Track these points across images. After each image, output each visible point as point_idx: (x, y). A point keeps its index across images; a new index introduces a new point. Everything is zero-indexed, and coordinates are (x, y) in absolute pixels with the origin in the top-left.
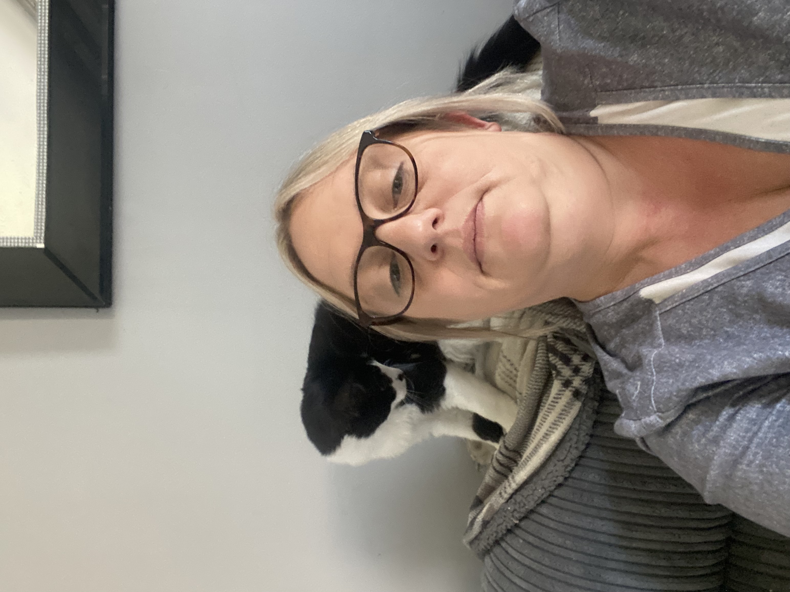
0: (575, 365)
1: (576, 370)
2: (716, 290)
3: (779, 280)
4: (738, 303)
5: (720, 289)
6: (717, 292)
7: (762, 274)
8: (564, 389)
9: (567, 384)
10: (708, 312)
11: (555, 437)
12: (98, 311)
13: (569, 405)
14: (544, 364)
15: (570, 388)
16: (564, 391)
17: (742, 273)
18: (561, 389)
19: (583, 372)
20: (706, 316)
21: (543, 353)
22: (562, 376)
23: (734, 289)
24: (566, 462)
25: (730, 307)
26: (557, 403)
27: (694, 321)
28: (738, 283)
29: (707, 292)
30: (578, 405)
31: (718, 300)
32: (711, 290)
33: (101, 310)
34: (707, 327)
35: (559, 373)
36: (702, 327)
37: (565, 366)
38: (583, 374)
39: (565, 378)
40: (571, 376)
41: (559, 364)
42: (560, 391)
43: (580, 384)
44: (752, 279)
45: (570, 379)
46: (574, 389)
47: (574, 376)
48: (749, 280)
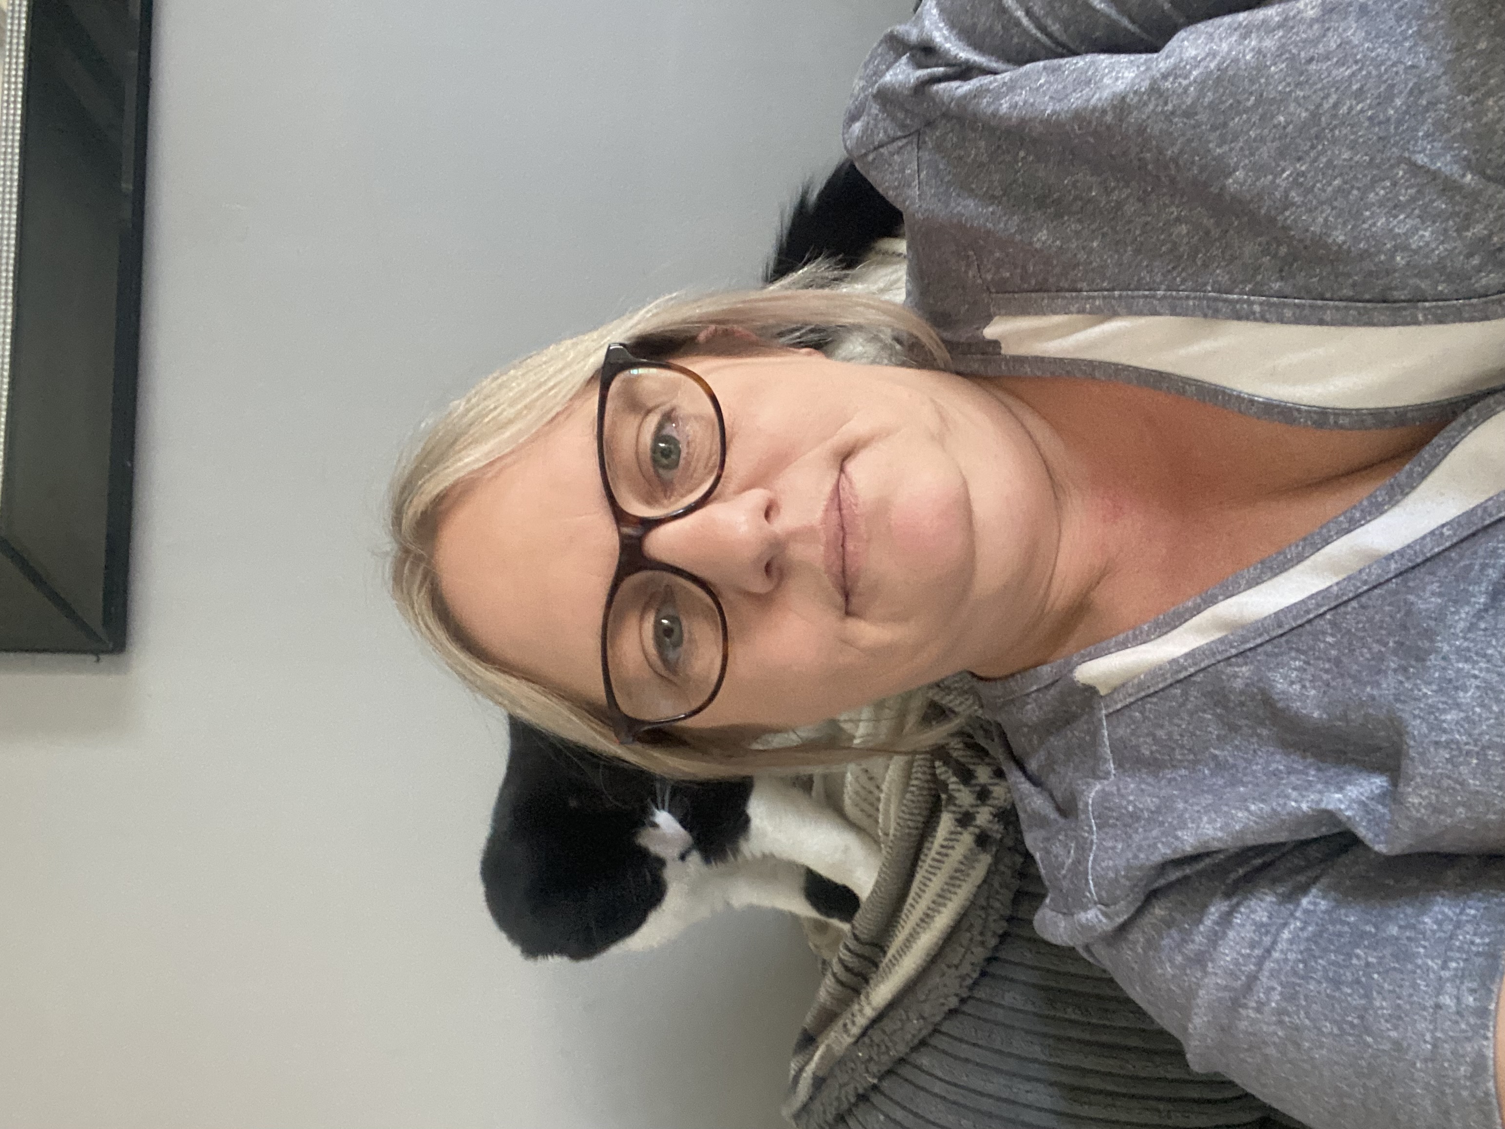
0: (979, 785)
1: (983, 795)
2: (1193, 679)
3: (1295, 669)
4: (1231, 705)
5: (1198, 678)
6: (1195, 683)
7: (1267, 654)
8: (959, 829)
9: (965, 820)
10: (1182, 719)
11: (943, 921)
12: (98, 660)
13: (969, 861)
14: (927, 781)
15: (971, 829)
16: (961, 833)
17: (1234, 651)
18: (953, 829)
19: (995, 798)
20: (1179, 726)
21: (923, 759)
22: (955, 805)
23: (1222, 680)
24: (966, 968)
25: (1218, 711)
26: (946, 855)
27: (1161, 733)
28: (1229, 670)
29: (1179, 681)
30: (985, 860)
31: (1196, 698)
32: (1185, 678)
33: (104, 658)
34: (1182, 747)
35: (951, 799)
36: (1174, 746)
37: (962, 787)
38: (996, 802)
39: (963, 810)
40: (972, 806)
41: (953, 783)
42: (952, 833)
43: (990, 822)
44: (1252, 663)
45: (971, 810)
46: (977, 831)
47: (977, 806)
48: (1246, 664)
